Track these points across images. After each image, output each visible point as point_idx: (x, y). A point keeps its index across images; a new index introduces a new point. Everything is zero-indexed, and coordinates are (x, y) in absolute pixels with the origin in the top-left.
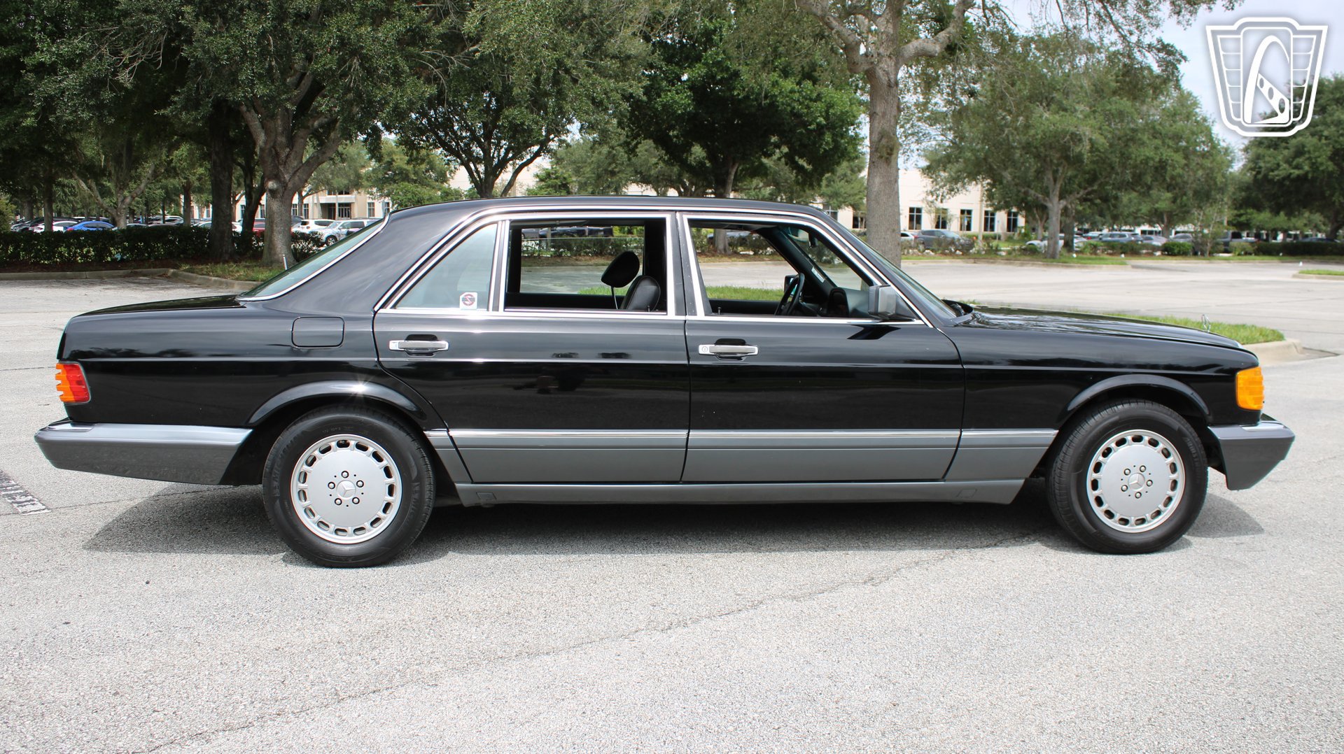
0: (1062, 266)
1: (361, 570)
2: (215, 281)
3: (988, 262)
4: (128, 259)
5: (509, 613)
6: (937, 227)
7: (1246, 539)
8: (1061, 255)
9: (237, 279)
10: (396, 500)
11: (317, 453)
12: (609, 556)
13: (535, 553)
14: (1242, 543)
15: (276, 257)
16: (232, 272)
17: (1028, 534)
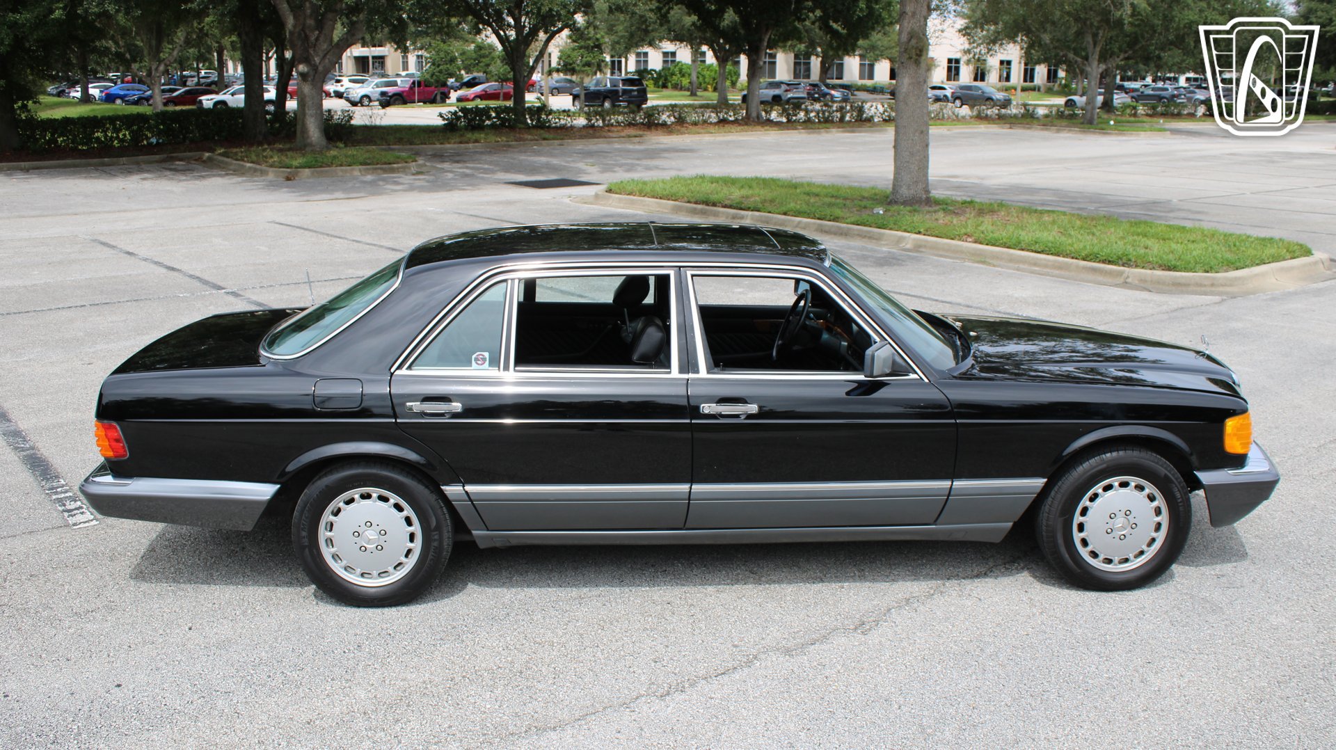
0: (1100, 133)
1: (386, 610)
2: (250, 168)
3: (1024, 128)
4: (163, 144)
5: (521, 673)
6: (976, 79)
7: (1227, 568)
8: (1099, 117)
9: (271, 166)
10: (417, 546)
11: (341, 505)
12: (618, 590)
13: (549, 586)
14: (1223, 576)
15: (309, 141)
16: (266, 157)
17: (1019, 558)
